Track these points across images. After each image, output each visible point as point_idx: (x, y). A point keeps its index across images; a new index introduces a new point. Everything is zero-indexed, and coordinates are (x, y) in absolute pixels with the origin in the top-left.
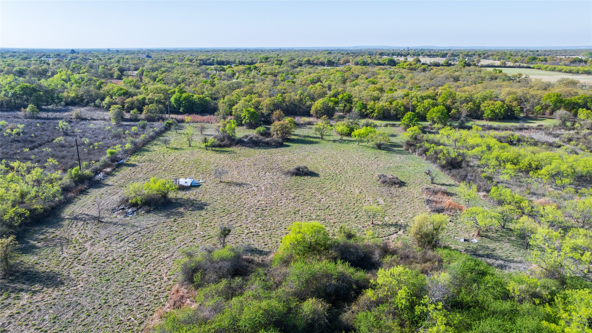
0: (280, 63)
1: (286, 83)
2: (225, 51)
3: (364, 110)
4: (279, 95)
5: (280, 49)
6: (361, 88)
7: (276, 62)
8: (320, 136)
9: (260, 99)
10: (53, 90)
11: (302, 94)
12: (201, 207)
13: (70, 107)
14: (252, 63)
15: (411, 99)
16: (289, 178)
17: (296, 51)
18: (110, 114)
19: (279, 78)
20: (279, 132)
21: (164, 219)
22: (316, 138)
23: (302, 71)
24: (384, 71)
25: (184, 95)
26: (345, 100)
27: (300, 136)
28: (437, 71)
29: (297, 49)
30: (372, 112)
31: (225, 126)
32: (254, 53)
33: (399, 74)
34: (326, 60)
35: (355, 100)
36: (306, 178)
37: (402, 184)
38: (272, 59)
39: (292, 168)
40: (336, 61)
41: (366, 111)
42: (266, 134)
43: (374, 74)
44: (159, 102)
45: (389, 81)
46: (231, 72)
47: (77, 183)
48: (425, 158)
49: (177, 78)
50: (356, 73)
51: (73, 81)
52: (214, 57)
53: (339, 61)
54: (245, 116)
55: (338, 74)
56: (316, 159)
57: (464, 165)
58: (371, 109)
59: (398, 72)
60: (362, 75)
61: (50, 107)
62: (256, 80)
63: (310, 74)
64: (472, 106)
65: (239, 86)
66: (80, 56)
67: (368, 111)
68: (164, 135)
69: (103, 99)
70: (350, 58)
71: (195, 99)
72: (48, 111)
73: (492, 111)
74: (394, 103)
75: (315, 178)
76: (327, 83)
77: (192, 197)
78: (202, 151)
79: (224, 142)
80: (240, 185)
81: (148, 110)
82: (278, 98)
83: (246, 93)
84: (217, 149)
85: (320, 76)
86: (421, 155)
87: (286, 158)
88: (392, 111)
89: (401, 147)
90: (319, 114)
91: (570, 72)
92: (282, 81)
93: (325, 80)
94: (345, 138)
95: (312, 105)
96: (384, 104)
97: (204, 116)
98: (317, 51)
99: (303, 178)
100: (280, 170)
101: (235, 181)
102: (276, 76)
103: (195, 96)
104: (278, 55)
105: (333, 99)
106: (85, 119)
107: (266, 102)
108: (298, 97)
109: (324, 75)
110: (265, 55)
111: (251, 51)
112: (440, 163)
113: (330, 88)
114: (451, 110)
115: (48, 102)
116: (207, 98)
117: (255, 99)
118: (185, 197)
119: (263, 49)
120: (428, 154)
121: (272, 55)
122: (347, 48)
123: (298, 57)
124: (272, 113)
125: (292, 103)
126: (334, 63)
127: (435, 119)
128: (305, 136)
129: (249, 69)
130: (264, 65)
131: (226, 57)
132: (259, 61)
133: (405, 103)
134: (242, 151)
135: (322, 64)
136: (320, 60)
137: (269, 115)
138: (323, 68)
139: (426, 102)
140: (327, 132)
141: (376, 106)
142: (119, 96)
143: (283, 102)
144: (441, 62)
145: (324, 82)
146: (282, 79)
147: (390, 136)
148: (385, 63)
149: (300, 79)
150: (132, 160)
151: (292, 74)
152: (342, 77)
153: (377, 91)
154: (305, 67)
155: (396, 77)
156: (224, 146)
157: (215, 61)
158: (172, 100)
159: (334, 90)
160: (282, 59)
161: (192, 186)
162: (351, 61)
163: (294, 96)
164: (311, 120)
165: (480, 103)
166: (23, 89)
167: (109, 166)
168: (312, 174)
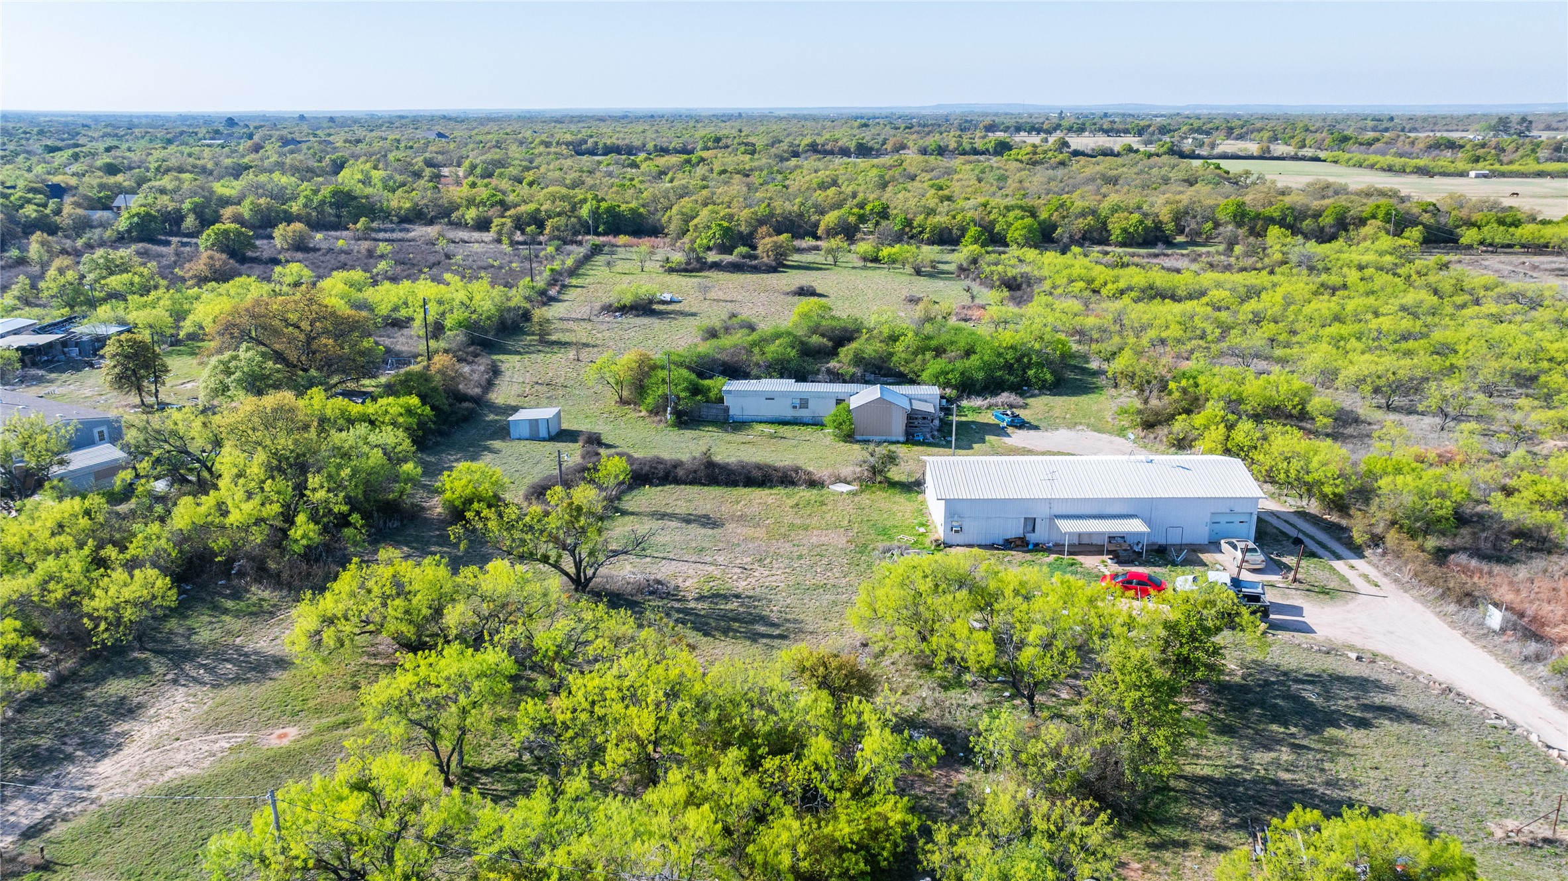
0: (752, 150)
1: (770, 187)
3: (907, 229)
4: (763, 205)
5: (740, 115)
6: (908, 195)
7: (743, 148)
8: (832, 263)
9: (732, 211)
11: (803, 204)
12: (692, 314)
13: (408, 225)
14: (686, 151)
15: (990, 212)
16: (791, 298)
17: (781, 119)
19: (756, 179)
20: (770, 253)
21: (657, 322)
22: (826, 264)
23: (800, 167)
24: (972, 166)
25: (604, 205)
26: (878, 214)
27: (801, 262)
28: (1084, 167)
29: (783, 114)
30: (921, 232)
31: (693, 242)
32: (678, 125)
34: (854, 143)
35: (895, 212)
36: (812, 297)
38: (730, 141)
39: (793, 288)
40: (877, 146)
41: (911, 231)
42: (752, 257)
43: (949, 172)
44: (565, 215)
46: (653, 169)
48: (976, 282)
50: (912, 170)
52: (592, 136)
53: (883, 144)
54: (714, 233)
55: (875, 172)
56: (826, 283)
58: (919, 226)
59: (999, 168)
60: (924, 174)
62: (712, 184)
63: (816, 171)
64: (1092, 222)
65: (684, 193)
67: (915, 231)
68: (594, 259)
69: (464, 213)
70: (911, 140)
71: (623, 211)
72: (381, 231)
73: (1125, 230)
74: (959, 217)
75: (822, 298)
76: (850, 189)
77: (678, 309)
78: (664, 275)
79: (692, 265)
81: (553, 226)
82: (762, 210)
83: (705, 205)
84: (683, 274)
85: (836, 175)
86: (973, 279)
87: (784, 282)
88: (955, 231)
89: (951, 273)
90: (831, 233)
91: (1390, 169)
92: (762, 184)
93: (846, 183)
94: (869, 264)
95: (819, 220)
96: (942, 220)
98: (834, 120)
99: (808, 297)
100: (777, 291)
101: (722, 298)
102: (748, 176)
103: (623, 207)
104: (740, 130)
105: (855, 210)
107: (743, 215)
108: (796, 208)
109: (845, 174)
110: (707, 130)
111: (674, 119)
112: (992, 284)
113: (854, 196)
114: (1055, 229)
116: (640, 210)
117: (723, 211)
118: (670, 308)
120: (983, 276)
121: (725, 132)
123: (788, 135)
124: (756, 231)
125: (786, 218)
126: (871, 149)
127: (1018, 240)
128: (809, 263)
129: (687, 161)
130: (720, 155)
131: (619, 135)
132: (700, 146)
133: (977, 217)
134: (720, 276)
135: (845, 152)
136: (840, 143)
137: (751, 235)
138: (846, 159)
139: (1012, 215)
140: (842, 257)
141: (929, 222)
142: (492, 206)
143: (772, 215)
144: (1117, 148)
145: (843, 188)
146: (761, 181)
147: (939, 262)
148: (987, 150)
149: (798, 181)
150: (574, 281)
151: (779, 172)
152: (881, 177)
153: (937, 200)
154: (806, 159)
155: (991, 177)
156: (692, 271)
157: (601, 146)
158: (584, 212)
159: (861, 196)
160: (751, 139)
161: (671, 302)
162: (911, 144)
163: (792, 207)
164: (819, 243)
165: (1107, 217)
166: (335, 194)
167: (554, 285)
168: (820, 295)
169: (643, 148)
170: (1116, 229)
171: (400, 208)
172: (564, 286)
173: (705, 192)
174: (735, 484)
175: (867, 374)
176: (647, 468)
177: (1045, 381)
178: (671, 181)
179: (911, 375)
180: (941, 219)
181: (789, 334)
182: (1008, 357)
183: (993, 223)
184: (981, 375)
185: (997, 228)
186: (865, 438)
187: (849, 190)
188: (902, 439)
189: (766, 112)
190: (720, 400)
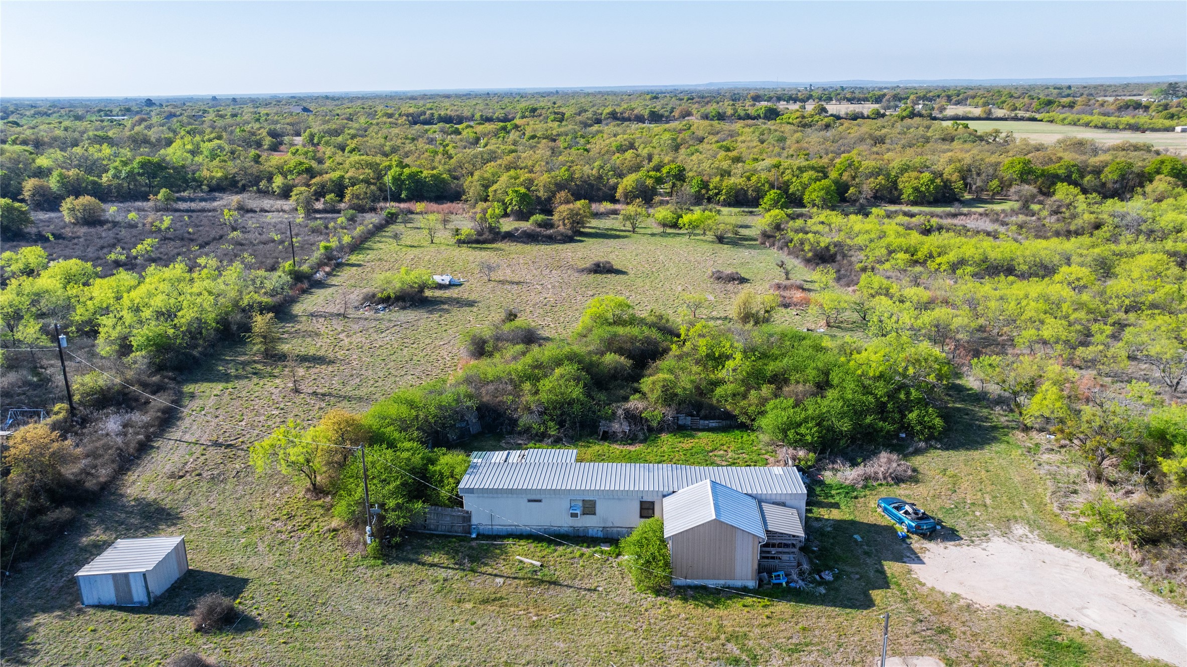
0: (561, 118)
1: (573, 151)
2: (448, 97)
3: (703, 191)
4: (564, 168)
5: (557, 92)
6: (701, 157)
7: (552, 117)
8: (631, 229)
9: (533, 175)
10: (183, 167)
11: (602, 167)
12: (471, 304)
13: (217, 194)
14: (506, 119)
15: (783, 173)
16: (584, 276)
17: (588, 94)
18: (293, 203)
19: (561, 143)
20: (566, 221)
21: (426, 315)
22: (625, 231)
23: (601, 132)
24: (752, 129)
25: (407, 171)
26: (675, 176)
27: (599, 229)
28: (849, 128)
29: (590, 91)
30: (717, 194)
31: (484, 212)
32: (506, 100)
33: (777, 133)
34: (647, 111)
35: (691, 174)
36: (609, 276)
37: (743, 280)
38: (544, 111)
39: (588, 264)
40: (666, 114)
41: (707, 193)
42: (548, 225)
43: (732, 135)
44: (367, 182)
45: (755, 147)
46: (472, 135)
47: (295, 281)
48: (786, 253)
49: (383, 146)
50: (700, 133)
51: (206, 153)
52: (431, 109)
53: (672, 112)
54: (512, 200)
55: (667, 136)
56: (625, 256)
57: (839, 258)
58: (715, 188)
59: (776, 131)
60: (711, 137)
61: (186, 194)
62: (520, 148)
63: (615, 136)
64: (883, 182)
65: (493, 157)
67: (711, 193)
68: (386, 229)
69: (270, 179)
70: (694, 108)
71: (425, 178)
73: (916, 189)
74: (754, 179)
75: (622, 276)
76: (646, 150)
77: (455, 296)
78: (452, 248)
79: (484, 236)
80: (518, 283)
81: (353, 195)
82: (562, 173)
83: (508, 168)
84: (474, 246)
85: (633, 139)
86: (782, 249)
87: (580, 255)
88: (750, 192)
89: (756, 240)
90: (629, 198)
91: (1103, 126)
92: (565, 148)
93: (642, 146)
94: (669, 230)
95: (618, 183)
97: (442, 204)
98: (631, 95)
99: (604, 276)
100: (571, 267)
101: (509, 279)
102: (554, 140)
103: (426, 173)
104: (554, 103)
105: (652, 173)
106: (253, 211)
107: (543, 179)
108: (594, 172)
109: (641, 138)
110: (528, 103)
111: (500, 96)
112: (804, 256)
113: (650, 158)
114: (849, 189)
115: (182, 187)
116: (444, 176)
117: (524, 176)
118: (445, 295)
119: (522, 92)
120: (791, 245)
121: (542, 104)
122: (692, 88)
123: (593, 106)
124: (554, 195)
125: (585, 182)
126: (662, 116)
127: (817, 202)
128: (607, 229)
129: (504, 129)
130: (531, 122)
131: (455, 108)
132: (518, 115)
133: (772, 179)
134: (512, 248)
135: (640, 119)
136: (636, 112)
137: (549, 200)
138: (641, 125)
139: (806, 176)
140: (642, 222)
141: (724, 184)
142: (299, 174)
143: (571, 178)
144: (866, 112)
145: (640, 150)
146: (566, 145)
147: (741, 227)
148: (759, 115)
149: (598, 145)
150: (354, 259)
151: (583, 137)
152: (674, 140)
153: (729, 162)
154: (607, 125)
155: (771, 139)
156: (484, 242)
157: (436, 116)
158: (388, 179)
159: (656, 160)
160: (562, 110)
161: (451, 285)
162: (694, 112)
163: (589, 171)
164: (617, 206)
165: (897, 177)
166: (143, 165)
167: (326, 265)
168: (618, 272)
169: (472, 118)
171: (212, 178)
172: (339, 265)
173: (510, 158)
175: (682, 417)
177: (933, 427)
178: (486, 145)
179: (743, 419)
180: (736, 181)
181: (572, 358)
182: (879, 393)
183: (787, 184)
184: (845, 426)
185: (792, 189)
186: (689, 582)
187: (645, 152)
188: (751, 584)
189: (578, 90)
190: (457, 502)
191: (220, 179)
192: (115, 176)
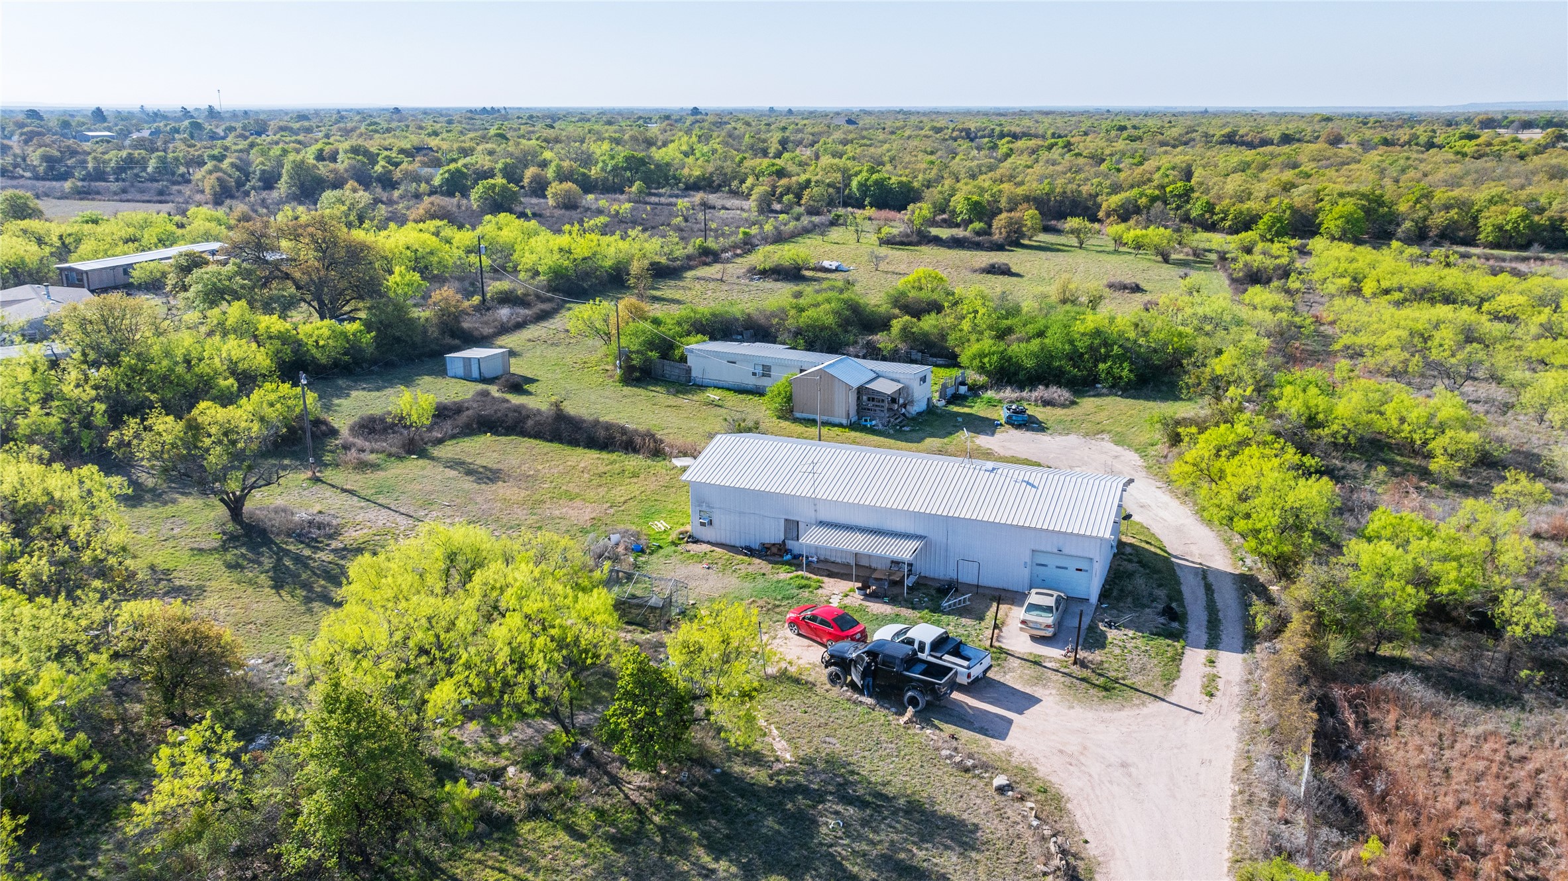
3: (1207, 215)
7: (1126, 135)
8: (1077, 244)
10: (668, 164)
16: (974, 275)
18: (752, 204)
20: (1003, 230)
22: (1069, 246)
25: (875, 177)
27: (1042, 242)
30: (1223, 219)
34: (1278, 134)
36: (1001, 277)
37: (1136, 290)
39: (988, 266)
40: (1308, 139)
41: (1211, 217)
42: (982, 231)
44: (830, 185)
47: (700, 255)
51: (698, 155)
53: (1318, 136)
58: (1222, 211)
61: (662, 191)
66: (710, 118)
67: (1215, 218)
69: (743, 181)
71: (890, 183)
72: (659, 195)
73: (1498, 228)
79: (908, 240)
82: (1042, 187)
89: (1212, 263)
94: (1121, 249)
95: (1108, 199)
99: (990, 275)
101: (897, 271)
106: (714, 208)
107: (1014, 192)
115: (659, 183)
116: (915, 184)
126: (1300, 141)
127: (1334, 232)
128: (1054, 244)
135: (1266, 143)
136: (1263, 135)
141: (1234, 208)
143: (1052, 193)
150: (769, 247)
156: (904, 244)
161: (836, 271)
162: (1350, 136)
165: (1479, 211)
166: (627, 159)
167: (740, 248)
168: (1017, 275)
170: (1487, 228)
171: (691, 177)
174: (573, 443)
176: (499, 414)
186: (805, 415)
190: (683, 359)
191: (698, 177)
192: (603, 169)
